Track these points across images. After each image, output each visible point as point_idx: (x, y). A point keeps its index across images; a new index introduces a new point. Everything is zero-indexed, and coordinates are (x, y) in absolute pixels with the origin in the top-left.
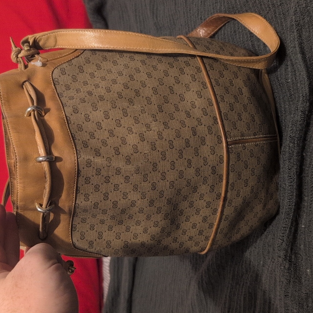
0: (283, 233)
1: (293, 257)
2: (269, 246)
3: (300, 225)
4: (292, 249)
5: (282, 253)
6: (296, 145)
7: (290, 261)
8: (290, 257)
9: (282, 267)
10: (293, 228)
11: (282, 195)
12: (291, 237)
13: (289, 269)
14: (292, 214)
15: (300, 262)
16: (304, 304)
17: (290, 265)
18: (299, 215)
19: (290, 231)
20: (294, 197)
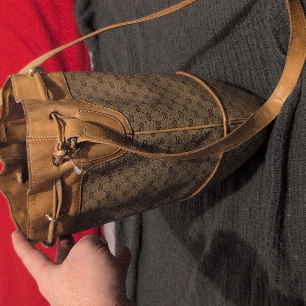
0: (270, 223)
1: (281, 244)
2: (258, 235)
3: (285, 215)
4: (280, 237)
5: (270, 242)
6: (282, 138)
7: (279, 248)
8: (278, 244)
9: (272, 255)
10: (279, 217)
11: (268, 187)
12: (278, 226)
13: (278, 256)
14: (277, 204)
15: (288, 249)
16: (294, 288)
17: (279, 252)
18: (284, 205)
19: (277, 221)
20: (279, 188)
